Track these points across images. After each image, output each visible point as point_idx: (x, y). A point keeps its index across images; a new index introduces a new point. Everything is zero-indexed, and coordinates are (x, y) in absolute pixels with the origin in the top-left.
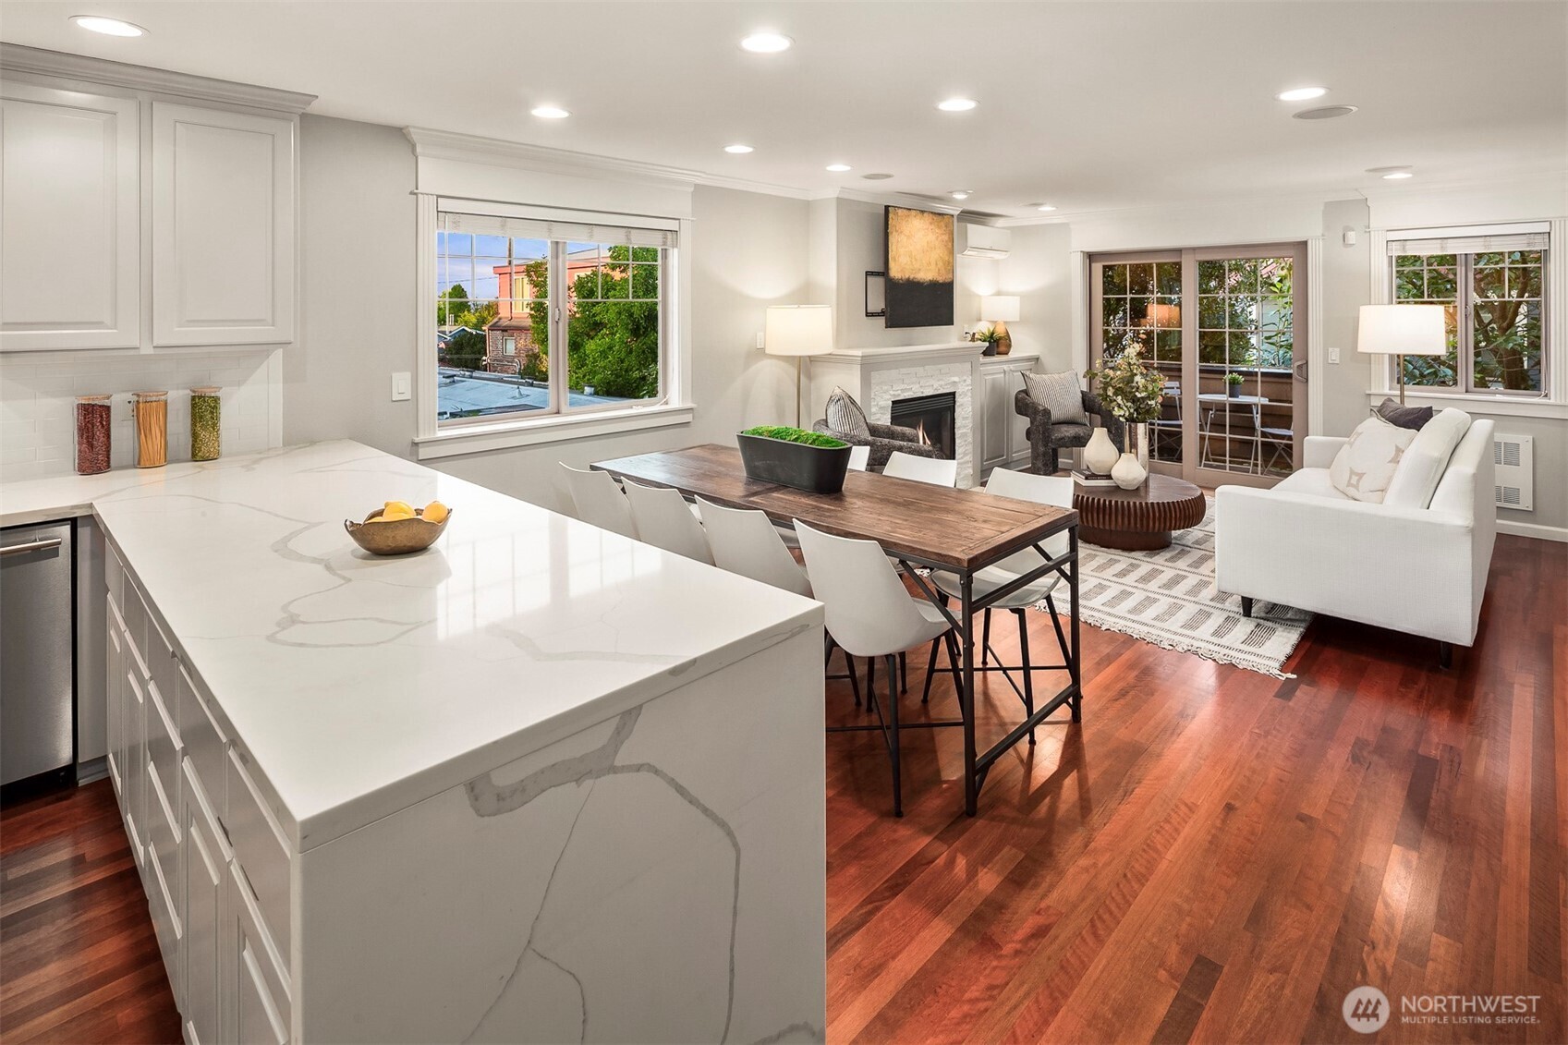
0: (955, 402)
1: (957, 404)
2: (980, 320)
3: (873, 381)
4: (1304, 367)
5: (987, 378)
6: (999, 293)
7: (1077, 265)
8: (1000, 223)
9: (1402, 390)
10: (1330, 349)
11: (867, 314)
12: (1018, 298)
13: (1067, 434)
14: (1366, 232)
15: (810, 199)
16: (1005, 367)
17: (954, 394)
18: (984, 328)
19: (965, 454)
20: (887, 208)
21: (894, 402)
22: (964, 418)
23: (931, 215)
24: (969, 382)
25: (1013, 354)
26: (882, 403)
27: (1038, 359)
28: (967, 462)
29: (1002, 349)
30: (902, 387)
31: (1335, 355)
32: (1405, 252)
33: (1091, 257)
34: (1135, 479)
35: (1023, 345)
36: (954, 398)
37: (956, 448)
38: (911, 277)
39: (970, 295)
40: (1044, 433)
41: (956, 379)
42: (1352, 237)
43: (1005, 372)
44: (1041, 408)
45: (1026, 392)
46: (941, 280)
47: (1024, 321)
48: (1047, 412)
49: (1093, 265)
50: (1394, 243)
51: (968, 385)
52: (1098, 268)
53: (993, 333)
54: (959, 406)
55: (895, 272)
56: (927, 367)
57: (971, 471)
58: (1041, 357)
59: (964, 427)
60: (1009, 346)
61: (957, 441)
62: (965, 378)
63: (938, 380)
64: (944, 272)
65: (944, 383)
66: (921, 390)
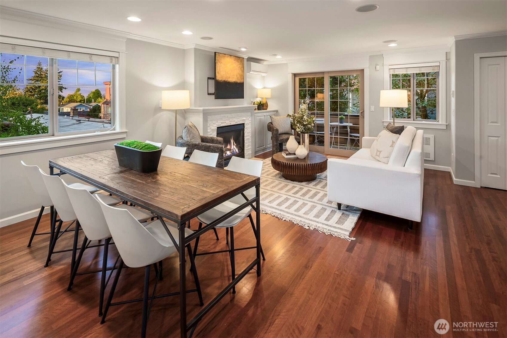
1: (245, 128)
2: (257, 97)
3: (208, 120)
4: (363, 113)
5: (257, 118)
6: (264, 88)
7: (290, 78)
8: (265, 63)
9: (394, 120)
10: (371, 106)
11: (208, 94)
12: (270, 89)
13: (285, 138)
14: (382, 66)
15: (185, 49)
16: (265, 114)
17: (244, 124)
18: (258, 100)
19: (248, 146)
20: (215, 53)
21: (218, 128)
22: (248, 133)
23: (234, 57)
24: (250, 119)
25: (269, 109)
26: (213, 128)
27: (277, 111)
28: (249, 149)
29: (265, 108)
30: (222, 121)
31: (373, 108)
32: (395, 72)
33: (295, 75)
34: (303, 155)
35: (272, 106)
36: (244, 125)
37: (245, 144)
38: (226, 80)
39: (253, 88)
40: (276, 137)
41: (245, 118)
42: (378, 67)
43: (265, 116)
44: (275, 129)
45: (271, 123)
46: (239, 81)
47: (272, 98)
48: (277, 130)
49: (296, 78)
50: (391, 70)
51: (249, 121)
52: (297, 79)
53: (261, 102)
55: (219, 77)
56: (232, 114)
57: (250, 152)
59: (248, 136)
60: (267, 107)
61: (245, 141)
62: (248, 118)
63: (237, 119)
64: (240, 79)
65: (239, 120)
66: (230, 123)
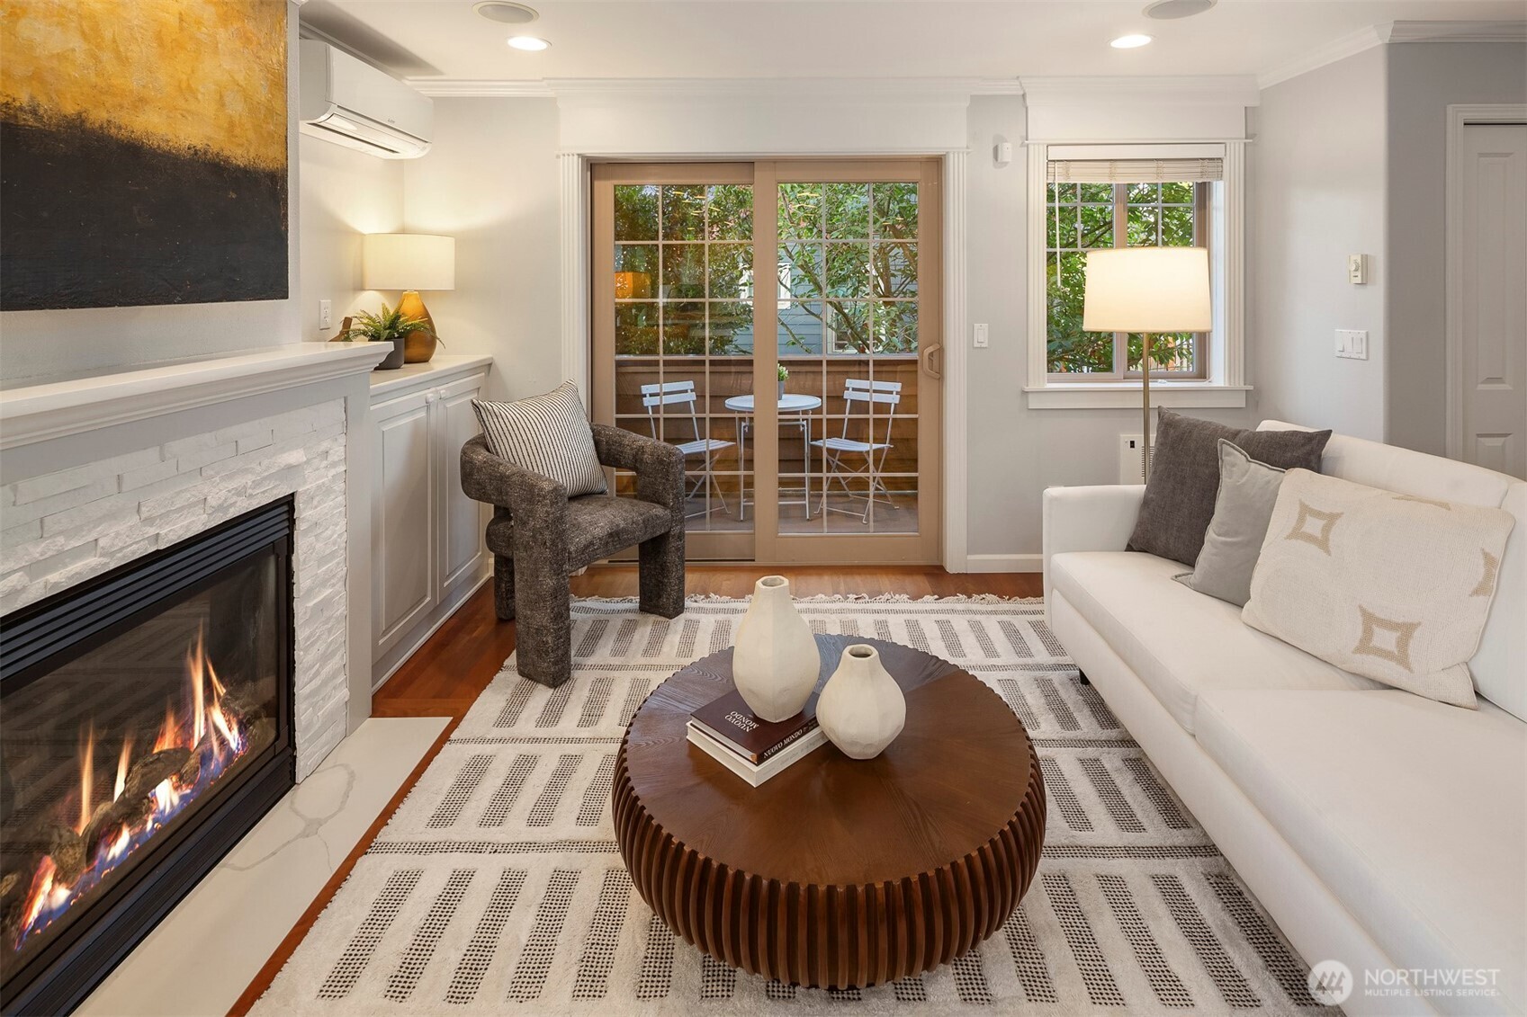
0: (292, 522)
1: (300, 527)
2: (362, 287)
5: (386, 427)
6: (403, 231)
7: (568, 182)
12: (451, 241)
16: (430, 394)
17: (288, 502)
18: (371, 306)
19: (326, 659)
22: (323, 560)
24: (338, 452)
25: (441, 361)
27: (490, 365)
28: (333, 675)
29: (418, 351)
33: (595, 169)
36: (292, 510)
37: (297, 655)
41: (295, 457)
43: (428, 405)
45: (481, 442)
46: (240, 155)
47: (463, 290)
49: (600, 183)
51: (334, 465)
52: (606, 191)
53: (397, 317)
54: (306, 532)
57: (342, 694)
58: (498, 362)
59: (326, 582)
60: (432, 343)
61: (301, 635)
62: (325, 445)
63: (230, 477)
64: (251, 135)
65: (248, 479)
66: (152, 531)
